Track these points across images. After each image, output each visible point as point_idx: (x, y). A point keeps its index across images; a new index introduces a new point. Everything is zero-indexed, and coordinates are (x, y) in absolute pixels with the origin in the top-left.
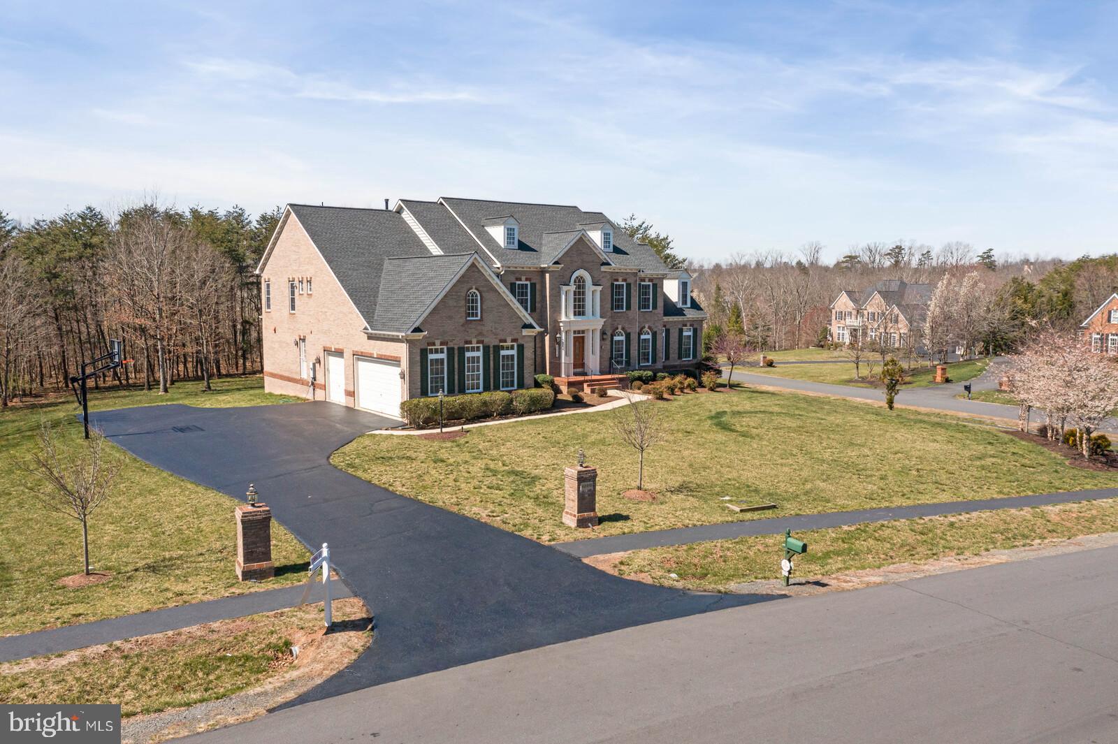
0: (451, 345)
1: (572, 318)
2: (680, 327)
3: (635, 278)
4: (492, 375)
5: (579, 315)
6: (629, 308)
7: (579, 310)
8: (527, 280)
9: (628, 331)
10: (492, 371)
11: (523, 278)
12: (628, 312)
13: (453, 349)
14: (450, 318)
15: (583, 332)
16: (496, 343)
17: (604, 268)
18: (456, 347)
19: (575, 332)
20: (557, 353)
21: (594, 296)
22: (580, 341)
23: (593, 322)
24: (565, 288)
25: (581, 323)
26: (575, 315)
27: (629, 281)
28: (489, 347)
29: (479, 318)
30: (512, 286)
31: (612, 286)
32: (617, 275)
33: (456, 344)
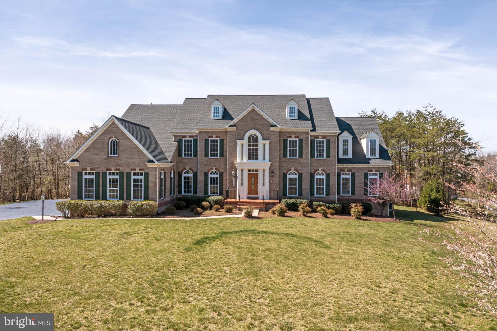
0: (98, 170)
1: (245, 160)
2: (366, 172)
3: (307, 136)
4: (125, 191)
5: (253, 159)
6: (301, 156)
7: (253, 155)
8: (216, 137)
9: (301, 172)
10: (125, 188)
11: (214, 136)
12: (300, 159)
13: (99, 173)
14: (97, 154)
15: (257, 171)
16: (129, 171)
17: (272, 129)
18: (101, 172)
19: (249, 171)
20: (234, 183)
21: (264, 147)
22: (253, 176)
23: (263, 165)
24: (239, 142)
25: (254, 165)
26: (249, 158)
27: (301, 137)
28: (123, 173)
29: (117, 155)
30: (206, 141)
31: (285, 141)
32: (290, 134)
33: (101, 170)
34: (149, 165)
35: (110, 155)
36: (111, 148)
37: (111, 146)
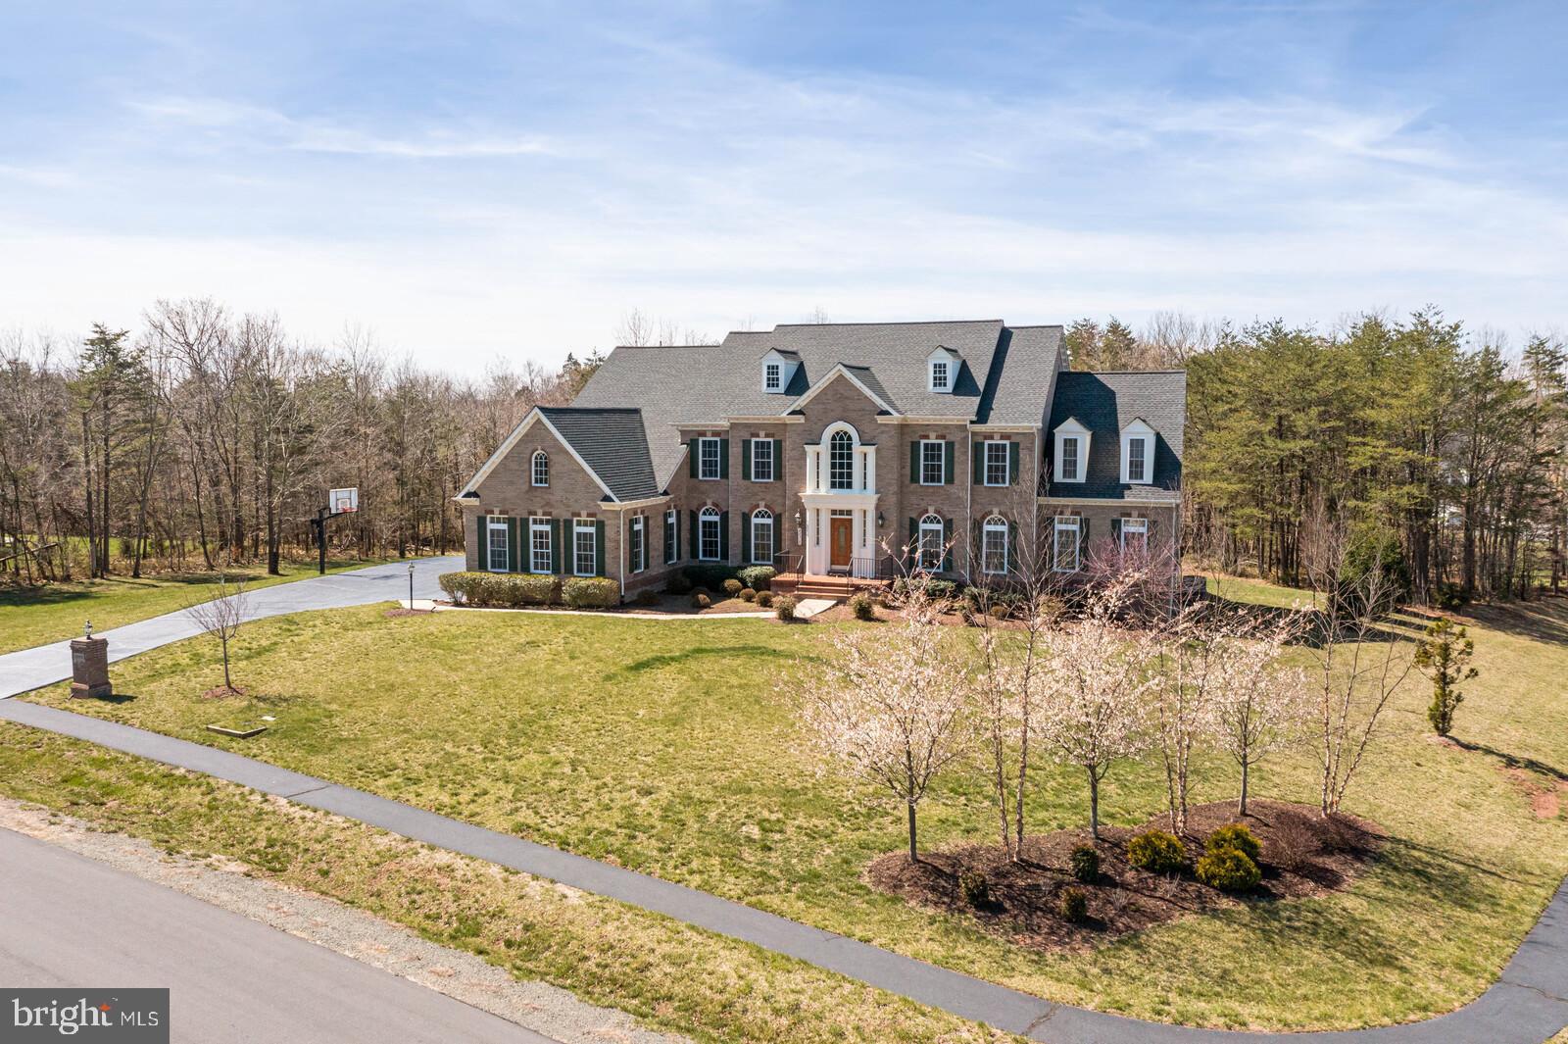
0: (512, 514)
1: (825, 488)
2: (1115, 517)
3: (963, 435)
4: (562, 555)
5: (841, 485)
6: (950, 480)
7: (841, 478)
8: (767, 436)
9: (949, 517)
10: (562, 550)
11: (762, 434)
12: (949, 487)
13: (515, 519)
14: (512, 483)
15: (849, 512)
16: (568, 516)
17: (880, 419)
18: (518, 517)
19: (834, 512)
20: (800, 539)
21: (865, 460)
22: (841, 525)
23: (861, 500)
24: (809, 449)
25: (842, 499)
26: (833, 485)
27: (950, 438)
28: (559, 521)
29: (547, 485)
30: (746, 444)
31: (915, 446)
32: (925, 430)
33: (518, 513)
34: (605, 506)
35: (533, 484)
36: (536, 471)
37: (536, 465)
